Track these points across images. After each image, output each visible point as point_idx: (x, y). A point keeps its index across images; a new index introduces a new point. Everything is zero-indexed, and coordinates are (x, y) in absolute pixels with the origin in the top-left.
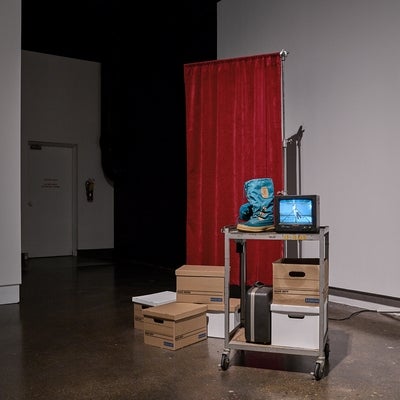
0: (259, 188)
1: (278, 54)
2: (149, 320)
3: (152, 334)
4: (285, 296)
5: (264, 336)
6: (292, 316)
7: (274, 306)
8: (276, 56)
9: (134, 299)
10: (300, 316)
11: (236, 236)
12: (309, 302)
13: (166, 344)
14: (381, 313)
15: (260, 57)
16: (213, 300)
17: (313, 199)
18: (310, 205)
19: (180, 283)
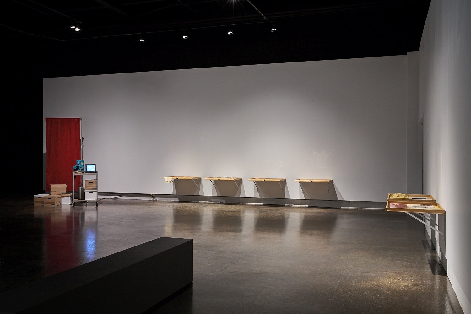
0: (80, 162)
1: (80, 119)
2: (46, 199)
3: (47, 203)
4: (88, 188)
5: (83, 198)
6: (90, 192)
7: (85, 191)
8: (79, 119)
9: (34, 196)
10: (92, 192)
11: (76, 174)
12: (94, 189)
13: (52, 205)
14: (110, 198)
15: (73, 119)
16: (63, 193)
17: (95, 165)
18: (94, 166)
19: (52, 190)
